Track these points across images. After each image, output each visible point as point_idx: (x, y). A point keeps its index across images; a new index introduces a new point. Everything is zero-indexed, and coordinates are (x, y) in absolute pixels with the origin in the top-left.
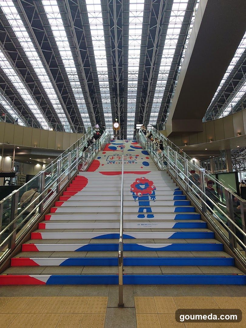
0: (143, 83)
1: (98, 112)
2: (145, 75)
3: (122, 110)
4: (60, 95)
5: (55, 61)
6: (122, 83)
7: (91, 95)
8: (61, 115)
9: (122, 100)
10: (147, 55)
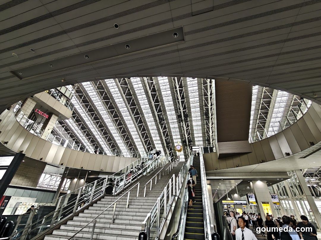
0: (204, 109)
1: (167, 135)
2: (205, 103)
3: (189, 131)
4: (136, 124)
5: (130, 92)
6: (186, 111)
7: (160, 122)
8: (134, 133)
9: (188, 124)
10: (204, 89)
